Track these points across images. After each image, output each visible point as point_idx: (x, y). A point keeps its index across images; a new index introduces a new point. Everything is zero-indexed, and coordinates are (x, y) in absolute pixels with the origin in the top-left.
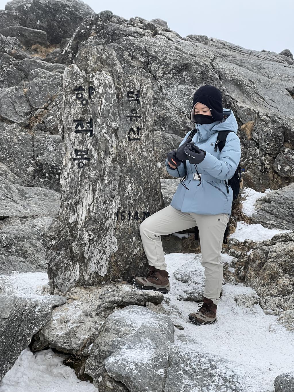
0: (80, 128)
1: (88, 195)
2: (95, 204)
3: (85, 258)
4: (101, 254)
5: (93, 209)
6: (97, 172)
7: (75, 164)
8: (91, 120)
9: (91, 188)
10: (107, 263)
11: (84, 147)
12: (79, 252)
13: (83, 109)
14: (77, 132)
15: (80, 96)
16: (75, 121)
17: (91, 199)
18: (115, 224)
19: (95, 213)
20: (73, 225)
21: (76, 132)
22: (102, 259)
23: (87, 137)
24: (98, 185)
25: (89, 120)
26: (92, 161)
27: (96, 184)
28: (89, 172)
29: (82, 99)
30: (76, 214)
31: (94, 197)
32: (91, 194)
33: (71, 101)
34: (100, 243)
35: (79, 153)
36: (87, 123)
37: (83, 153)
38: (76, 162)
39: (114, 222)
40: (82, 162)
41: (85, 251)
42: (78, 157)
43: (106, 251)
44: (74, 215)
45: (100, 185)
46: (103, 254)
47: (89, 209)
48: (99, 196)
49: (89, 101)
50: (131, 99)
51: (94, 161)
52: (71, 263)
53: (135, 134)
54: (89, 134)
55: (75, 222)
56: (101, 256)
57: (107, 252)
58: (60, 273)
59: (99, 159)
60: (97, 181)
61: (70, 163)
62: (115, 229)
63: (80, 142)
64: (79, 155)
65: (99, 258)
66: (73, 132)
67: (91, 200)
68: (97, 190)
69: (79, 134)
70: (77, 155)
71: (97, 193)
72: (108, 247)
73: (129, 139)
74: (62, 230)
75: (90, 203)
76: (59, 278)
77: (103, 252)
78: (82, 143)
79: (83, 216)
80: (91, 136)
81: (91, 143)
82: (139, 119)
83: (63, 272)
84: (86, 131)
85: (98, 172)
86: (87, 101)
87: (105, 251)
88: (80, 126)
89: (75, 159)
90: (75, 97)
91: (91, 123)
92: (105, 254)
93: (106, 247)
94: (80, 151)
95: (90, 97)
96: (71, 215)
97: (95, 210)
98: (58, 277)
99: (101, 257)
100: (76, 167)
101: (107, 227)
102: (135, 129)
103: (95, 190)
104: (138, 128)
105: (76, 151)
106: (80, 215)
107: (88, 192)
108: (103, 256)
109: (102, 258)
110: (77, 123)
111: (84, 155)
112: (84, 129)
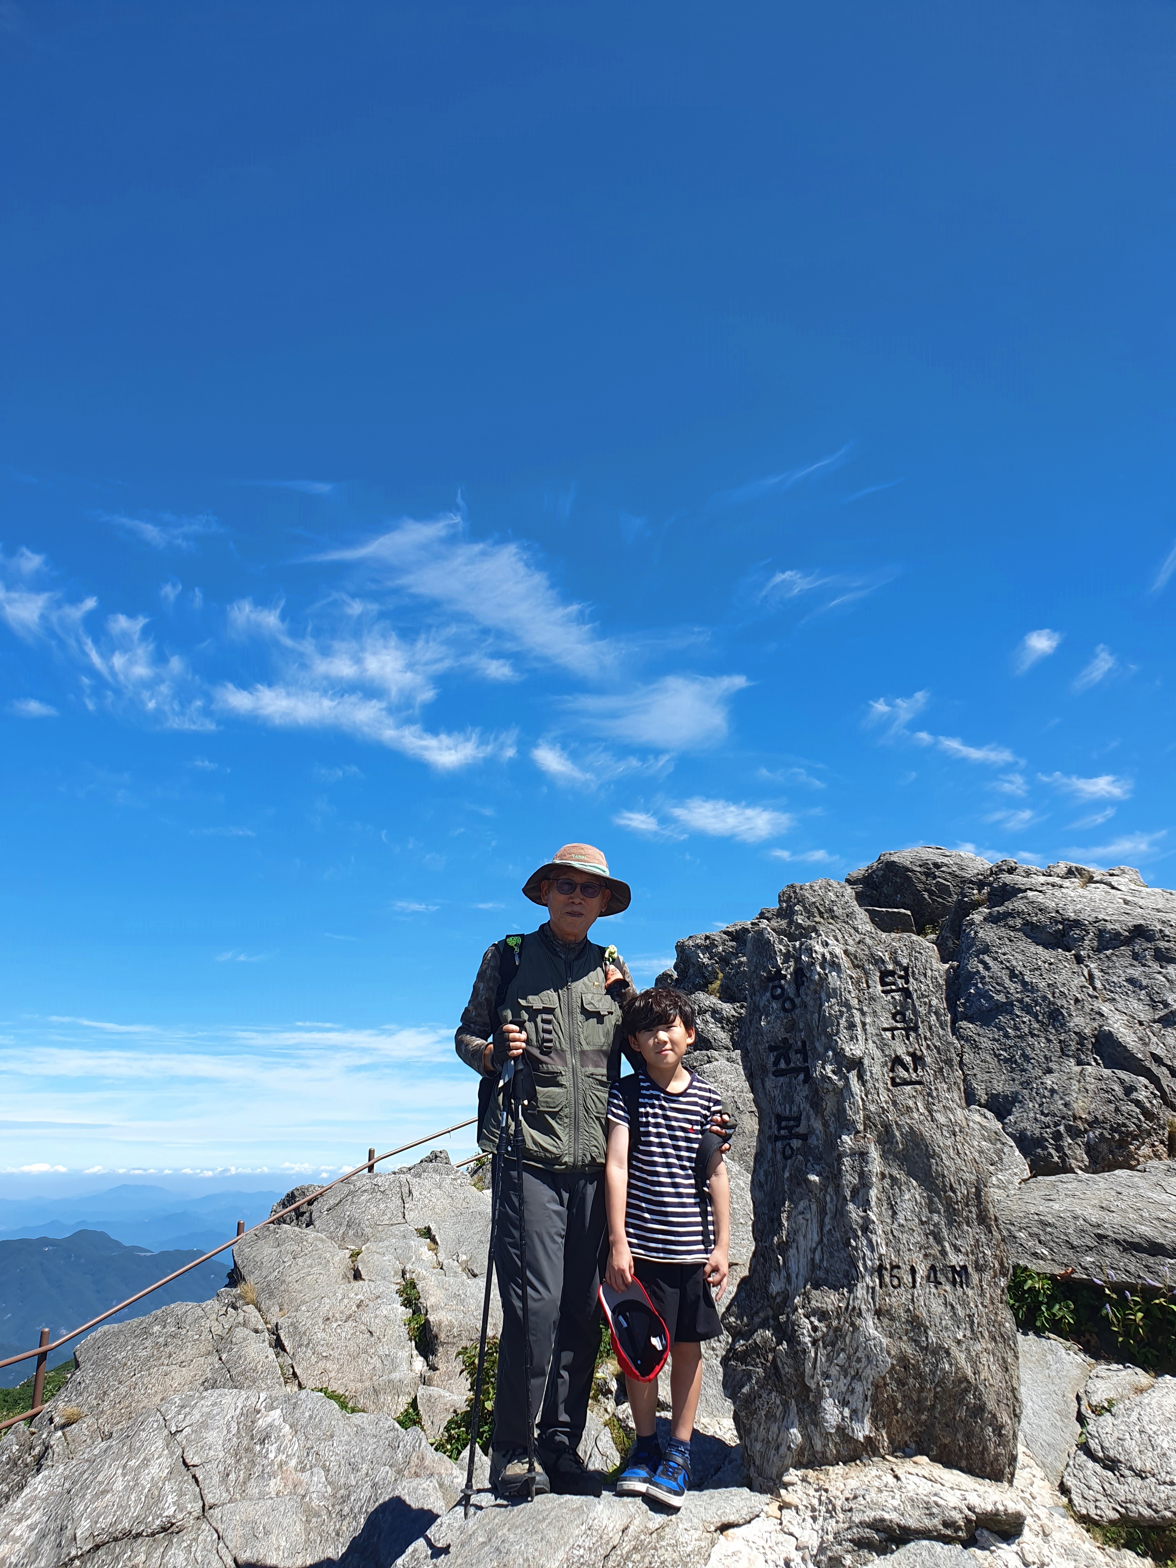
0: (783, 1065)
1: (807, 1225)
2: (825, 1248)
3: (809, 1389)
4: (849, 1378)
5: (822, 1260)
6: (823, 1168)
7: (777, 1150)
8: (804, 1043)
9: (814, 1207)
10: (868, 1403)
11: (795, 1109)
12: (791, 1371)
13: (785, 1021)
14: (778, 1073)
15: (779, 991)
16: (772, 1049)
17: (815, 1235)
18: (877, 1299)
19: (827, 1271)
20: (778, 1300)
21: (774, 1074)
22: (853, 1391)
23: (799, 1084)
24: (828, 1198)
25: (799, 1043)
26: (813, 1141)
27: (824, 1195)
28: (806, 1167)
29: (782, 997)
30: (784, 1273)
31: (822, 1230)
32: (815, 1221)
33: (762, 1004)
34: (843, 1350)
35: (783, 1124)
36: (797, 1052)
37: (792, 1123)
38: (779, 1144)
39: (873, 1293)
40: (789, 1144)
41: (807, 1370)
42: (782, 1132)
43: (860, 1371)
44: (779, 1274)
45: (834, 1198)
46: (853, 1378)
47: (813, 1260)
48: (834, 1228)
49: (797, 1001)
50: (888, 988)
51: (817, 1140)
52: (778, 1402)
53: (907, 1070)
54: (801, 1077)
55: (783, 1292)
56: (850, 1384)
57: (864, 1374)
58: (757, 1425)
59: (826, 1136)
60: (826, 1191)
61: (770, 1147)
62: (878, 1313)
63: (784, 1097)
64: (784, 1128)
65: (844, 1389)
66: (771, 1075)
67: (816, 1238)
68: (828, 1212)
69: (782, 1079)
70: (780, 1128)
71: (827, 1220)
72: (863, 1360)
73: (894, 1084)
74: (757, 1313)
75: (814, 1245)
76: (756, 1440)
77: (853, 1373)
78: (789, 1098)
79: (800, 1277)
80: (805, 1081)
81: (806, 1097)
82: (913, 1034)
83: (763, 1422)
84: (796, 1071)
85: (827, 1168)
86: (792, 1001)
87: (858, 1372)
88: (782, 1061)
89: (777, 1138)
90: (768, 994)
91: (803, 1051)
92: (860, 1379)
93: (859, 1360)
94: (788, 1119)
95: (798, 995)
96: (772, 1274)
97: (825, 1262)
98: (753, 1435)
99: (850, 1388)
100: (779, 1157)
101: (854, 1308)
102: (908, 1059)
103: (822, 1212)
104: (913, 1055)
105: (779, 1118)
106: (794, 1276)
107: (808, 1216)
108: (853, 1385)
109: (853, 1389)
110: (775, 1054)
111: (792, 1127)
112: (792, 1065)
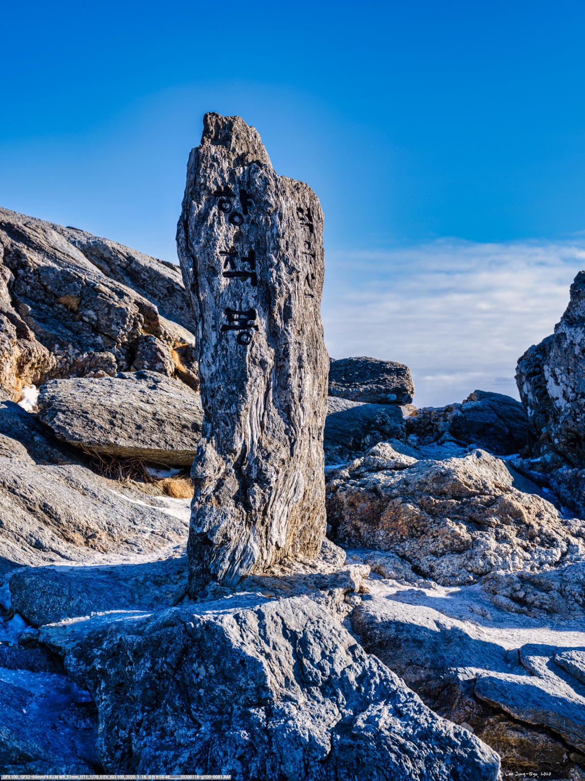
0: (229, 269)
2: (271, 414)
5: (268, 422)
7: (230, 337)
8: (251, 253)
9: (262, 382)
10: (288, 522)
11: (244, 305)
12: (259, 504)
13: (235, 232)
15: (228, 206)
16: (221, 253)
18: (301, 449)
20: (238, 454)
21: (225, 275)
23: (247, 286)
25: (247, 253)
26: (262, 331)
27: (270, 374)
28: (260, 352)
29: (231, 212)
31: (265, 400)
33: (211, 214)
35: (235, 316)
36: (243, 260)
37: (243, 317)
38: (232, 332)
39: (301, 445)
40: (247, 333)
42: (235, 323)
45: (275, 376)
47: (262, 422)
49: (245, 217)
50: (302, 221)
52: (244, 529)
53: (310, 286)
54: (249, 280)
55: (242, 448)
59: (270, 329)
61: (214, 334)
62: (301, 459)
63: (233, 295)
64: (236, 320)
66: (221, 275)
69: (228, 280)
70: (230, 319)
72: (293, 492)
73: (305, 295)
75: (262, 411)
78: (238, 296)
79: (255, 436)
80: (254, 283)
82: (313, 260)
84: (243, 275)
86: (240, 216)
88: (229, 265)
89: (225, 328)
90: (217, 206)
91: (251, 260)
94: (237, 312)
95: (245, 213)
96: (236, 435)
97: (271, 424)
100: (233, 343)
101: (296, 455)
102: (310, 278)
103: (268, 386)
104: (312, 275)
105: (230, 312)
106: (249, 435)
110: (226, 258)
111: (245, 320)
112: (239, 269)
